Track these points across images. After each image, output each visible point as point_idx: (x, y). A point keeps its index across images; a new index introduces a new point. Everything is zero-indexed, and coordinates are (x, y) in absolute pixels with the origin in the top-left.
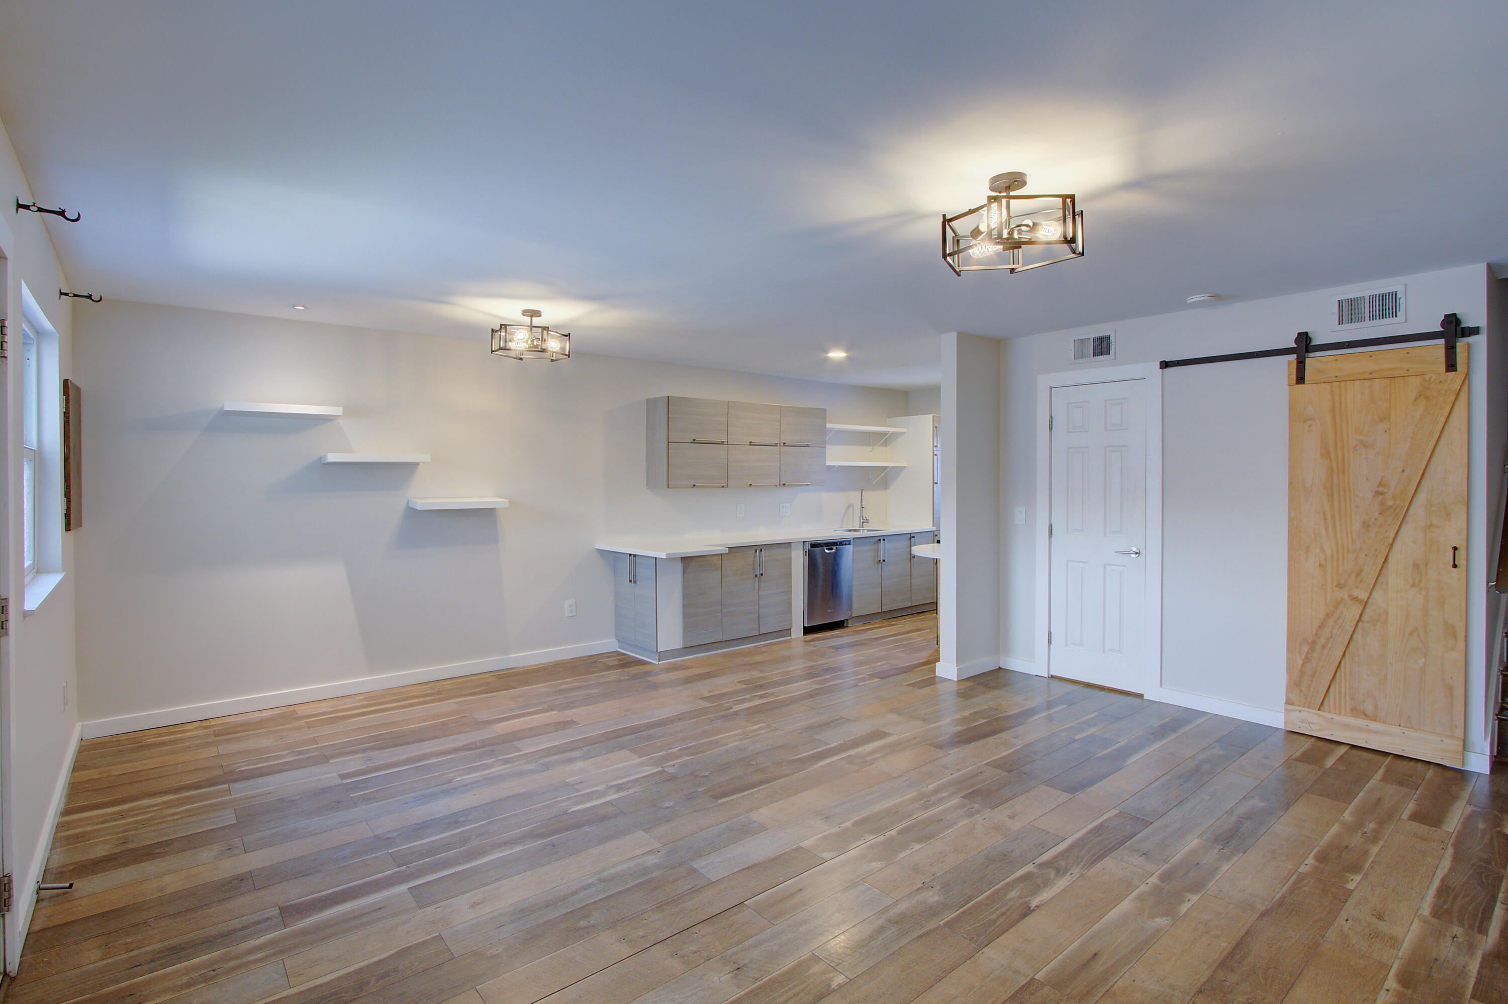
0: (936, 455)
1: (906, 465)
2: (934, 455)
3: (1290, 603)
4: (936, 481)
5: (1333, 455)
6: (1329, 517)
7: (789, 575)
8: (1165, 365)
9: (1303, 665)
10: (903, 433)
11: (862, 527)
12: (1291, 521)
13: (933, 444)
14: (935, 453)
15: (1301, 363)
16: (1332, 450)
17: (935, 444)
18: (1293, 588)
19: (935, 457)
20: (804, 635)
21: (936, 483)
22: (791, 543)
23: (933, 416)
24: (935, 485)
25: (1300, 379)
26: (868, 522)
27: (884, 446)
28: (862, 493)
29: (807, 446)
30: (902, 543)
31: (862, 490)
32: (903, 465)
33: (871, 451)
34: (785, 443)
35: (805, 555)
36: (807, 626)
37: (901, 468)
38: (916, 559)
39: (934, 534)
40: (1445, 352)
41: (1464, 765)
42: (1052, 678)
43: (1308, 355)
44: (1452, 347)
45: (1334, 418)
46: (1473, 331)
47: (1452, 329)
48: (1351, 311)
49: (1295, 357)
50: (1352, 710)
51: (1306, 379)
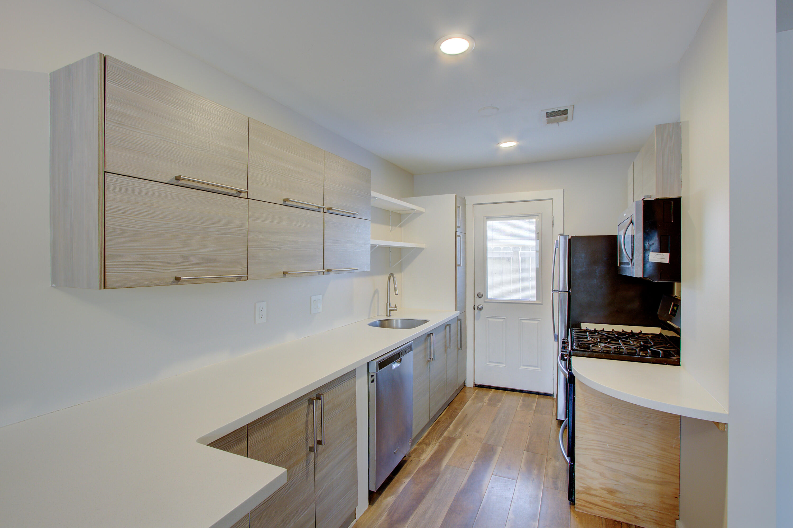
0: (459, 236)
2: (456, 236)
4: (458, 263)
7: (354, 421)
10: (420, 213)
13: (456, 224)
14: (458, 234)
17: (458, 225)
19: (458, 238)
20: (369, 507)
21: (459, 265)
22: (355, 369)
24: (458, 267)
26: (396, 310)
27: (401, 226)
28: (392, 277)
29: (352, 216)
30: (442, 334)
31: (392, 274)
32: (423, 246)
33: (391, 231)
34: (331, 209)
35: (373, 382)
36: (369, 491)
37: (421, 250)
38: (448, 350)
39: (458, 319)
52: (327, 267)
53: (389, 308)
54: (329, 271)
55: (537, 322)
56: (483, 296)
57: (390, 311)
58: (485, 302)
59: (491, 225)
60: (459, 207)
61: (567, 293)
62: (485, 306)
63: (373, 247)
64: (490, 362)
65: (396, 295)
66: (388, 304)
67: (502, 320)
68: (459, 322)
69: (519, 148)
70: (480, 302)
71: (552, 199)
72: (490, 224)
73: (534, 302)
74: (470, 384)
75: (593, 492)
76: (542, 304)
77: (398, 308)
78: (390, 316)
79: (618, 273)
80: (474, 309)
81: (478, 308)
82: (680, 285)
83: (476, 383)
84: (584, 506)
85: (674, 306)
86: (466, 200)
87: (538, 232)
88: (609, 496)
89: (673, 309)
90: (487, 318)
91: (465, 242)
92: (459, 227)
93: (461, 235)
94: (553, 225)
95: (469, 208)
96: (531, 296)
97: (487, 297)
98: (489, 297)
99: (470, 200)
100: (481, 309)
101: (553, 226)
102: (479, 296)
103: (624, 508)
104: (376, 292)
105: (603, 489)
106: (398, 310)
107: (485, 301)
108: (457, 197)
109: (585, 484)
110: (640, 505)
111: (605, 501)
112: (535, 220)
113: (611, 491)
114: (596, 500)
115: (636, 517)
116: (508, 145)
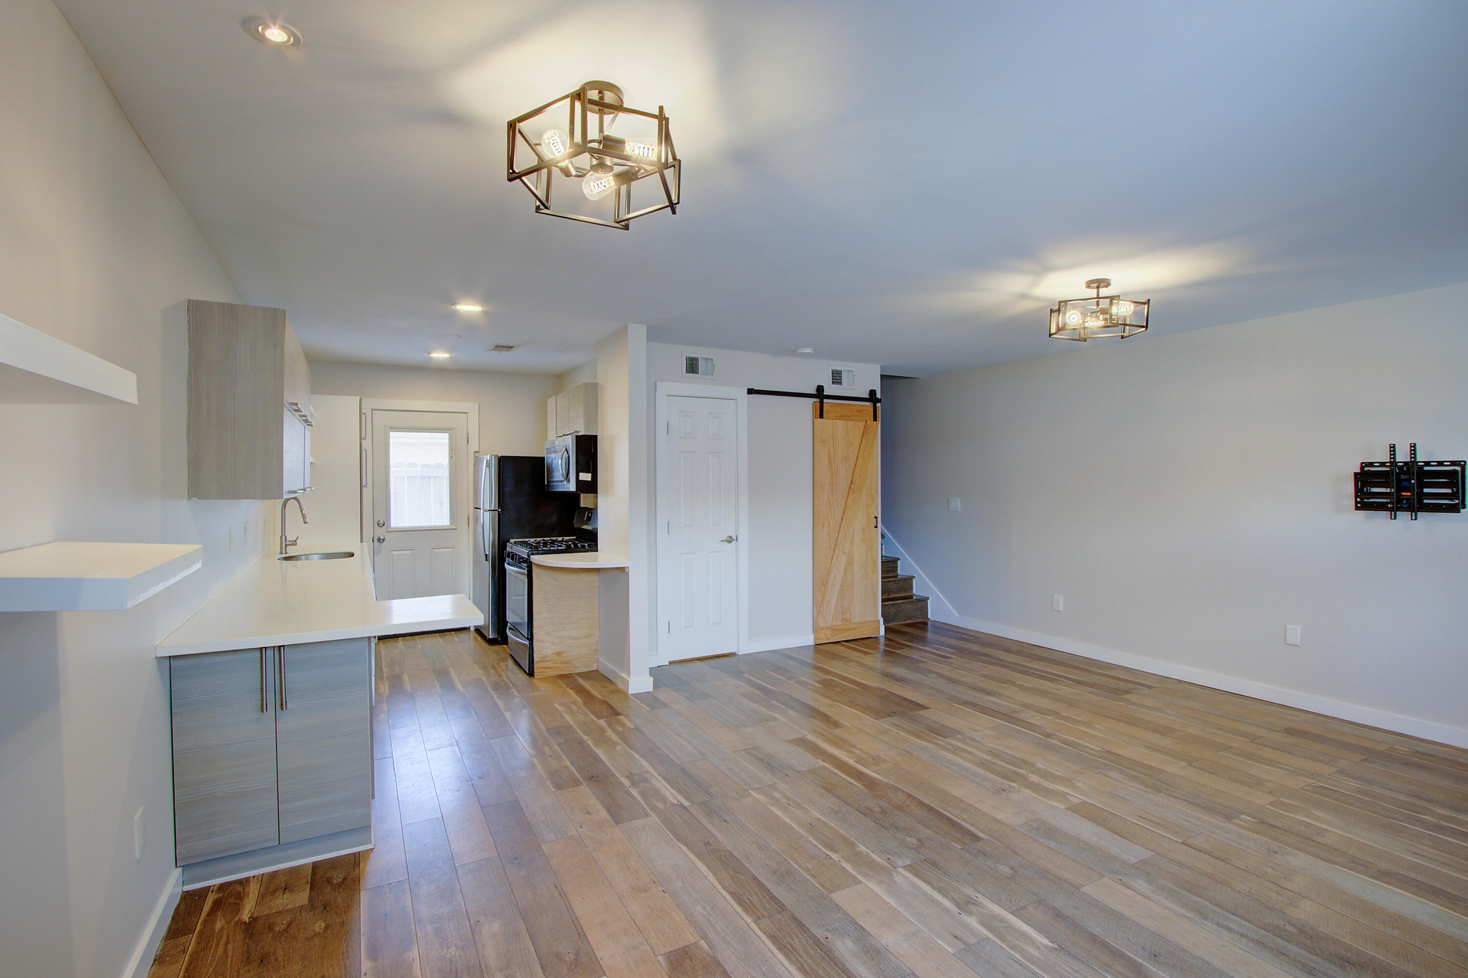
0: (365, 450)
1: (314, 462)
2: (361, 449)
4: (364, 484)
5: (833, 465)
6: (831, 502)
8: (751, 391)
9: (822, 599)
12: (814, 506)
13: (360, 436)
14: (364, 447)
15: (821, 404)
16: (833, 461)
17: (364, 436)
21: (365, 486)
23: (360, 399)
24: (364, 488)
25: (821, 416)
28: (293, 501)
40: (872, 410)
41: (879, 634)
42: (671, 663)
43: (825, 400)
44: (875, 408)
45: (834, 443)
46: (879, 401)
47: (872, 397)
48: (837, 377)
49: (817, 400)
50: (842, 620)
51: (824, 416)
53: (284, 543)
55: (451, 549)
56: (385, 525)
57: (286, 546)
58: (387, 532)
59: (395, 437)
60: (365, 414)
61: (497, 512)
62: (388, 537)
65: (306, 523)
66: (284, 537)
67: (409, 552)
69: (451, 358)
70: (381, 532)
71: (467, 413)
73: (447, 527)
75: (547, 659)
76: (456, 529)
78: (286, 553)
79: (546, 490)
80: (374, 543)
81: (378, 540)
82: (597, 497)
84: (541, 672)
85: (588, 514)
87: (452, 448)
88: (558, 657)
89: (588, 516)
90: (391, 551)
94: (468, 441)
96: (444, 520)
97: (390, 525)
98: (393, 525)
100: (382, 541)
101: (468, 443)
102: (380, 525)
103: (568, 663)
105: (553, 654)
106: (298, 545)
107: (388, 530)
108: (361, 402)
109: (541, 655)
110: (578, 656)
111: (556, 663)
112: (448, 434)
113: (559, 654)
114: (549, 664)
115: (575, 667)
116: (440, 355)
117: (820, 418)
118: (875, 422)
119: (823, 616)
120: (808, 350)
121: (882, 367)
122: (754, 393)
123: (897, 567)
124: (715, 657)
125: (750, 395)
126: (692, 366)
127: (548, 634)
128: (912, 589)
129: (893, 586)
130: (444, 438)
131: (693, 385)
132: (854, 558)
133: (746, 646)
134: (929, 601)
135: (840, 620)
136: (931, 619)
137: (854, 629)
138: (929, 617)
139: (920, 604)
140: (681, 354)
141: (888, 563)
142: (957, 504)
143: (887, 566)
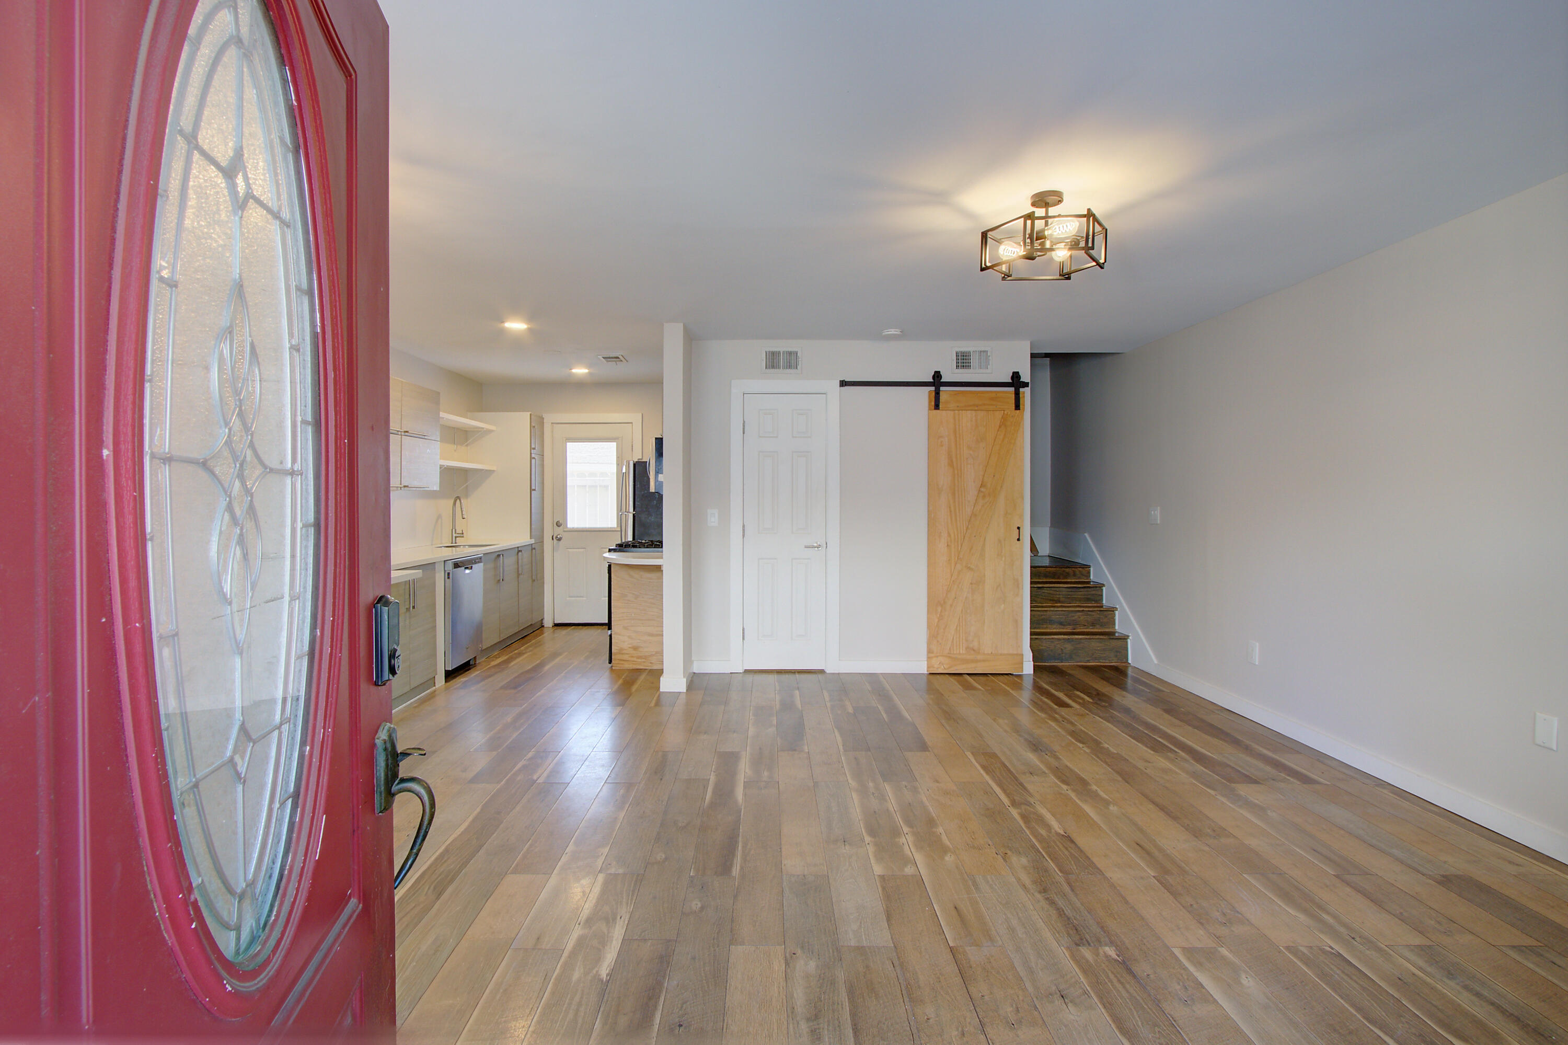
0: (534, 458)
1: (495, 469)
2: (531, 458)
3: (930, 576)
4: (533, 488)
5: (955, 464)
6: (952, 509)
7: (434, 604)
8: (843, 384)
9: (938, 621)
10: (490, 431)
11: (456, 543)
12: (929, 512)
13: (531, 446)
14: (533, 456)
15: (937, 393)
16: (954, 460)
17: (533, 446)
18: (931, 564)
19: (533, 461)
20: (446, 681)
21: (534, 490)
22: (435, 563)
23: (531, 414)
24: (533, 492)
25: (937, 407)
26: (463, 537)
27: (467, 445)
28: (458, 500)
29: (423, 437)
30: (513, 559)
31: (458, 498)
32: (494, 468)
33: (455, 451)
34: (407, 432)
35: (449, 578)
36: (445, 670)
37: (490, 472)
38: (521, 577)
39: (532, 548)
40: (1014, 398)
41: (1022, 671)
42: (747, 671)
43: (942, 388)
44: (1017, 394)
45: (956, 437)
46: (1025, 385)
47: (1016, 382)
48: (963, 360)
49: (933, 388)
50: (966, 649)
51: (940, 406)
52: (404, 483)
53: (454, 535)
54: (405, 486)
56: (563, 525)
58: (564, 531)
59: (573, 449)
60: (534, 427)
62: (564, 536)
63: (441, 467)
64: (570, 597)
65: (464, 518)
66: (454, 529)
67: (582, 550)
68: (534, 551)
69: (590, 374)
70: (559, 531)
71: (632, 423)
72: (570, 446)
73: (615, 528)
74: (548, 623)
75: (624, 651)
77: (465, 535)
80: (553, 539)
81: (556, 537)
83: (555, 622)
84: (618, 664)
86: (543, 419)
87: (617, 455)
88: (634, 651)
90: (567, 548)
91: (543, 466)
92: (534, 449)
93: (536, 458)
94: (633, 448)
95: (547, 428)
96: (612, 522)
97: (567, 526)
98: (569, 525)
99: (549, 419)
100: (559, 539)
101: (632, 451)
102: (558, 524)
103: (644, 658)
104: (439, 517)
105: (632, 648)
108: (532, 417)
109: (618, 647)
110: (654, 653)
111: (632, 657)
112: (615, 444)
113: (635, 648)
114: (626, 657)
115: (651, 663)
116: (580, 371)
117: (935, 409)
118: (1018, 411)
119: (938, 641)
120: (892, 332)
121: (1031, 344)
122: (846, 385)
123: (1102, 595)
124: (798, 672)
125: (842, 388)
126: (773, 361)
127: (626, 628)
128: (1115, 624)
129: (1082, 618)
130: (613, 446)
131: (781, 381)
132: (984, 576)
133: (834, 665)
134: (1129, 640)
135: (964, 649)
136: (1132, 664)
137: (984, 661)
138: (1130, 661)
139: (1119, 643)
140: (760, 348)
141: (1086, 590)
142: (1157, 514)
143: (1086, 593)
